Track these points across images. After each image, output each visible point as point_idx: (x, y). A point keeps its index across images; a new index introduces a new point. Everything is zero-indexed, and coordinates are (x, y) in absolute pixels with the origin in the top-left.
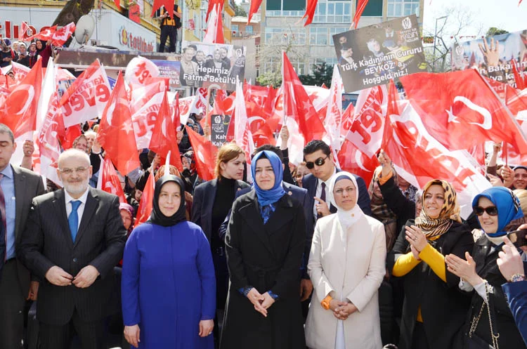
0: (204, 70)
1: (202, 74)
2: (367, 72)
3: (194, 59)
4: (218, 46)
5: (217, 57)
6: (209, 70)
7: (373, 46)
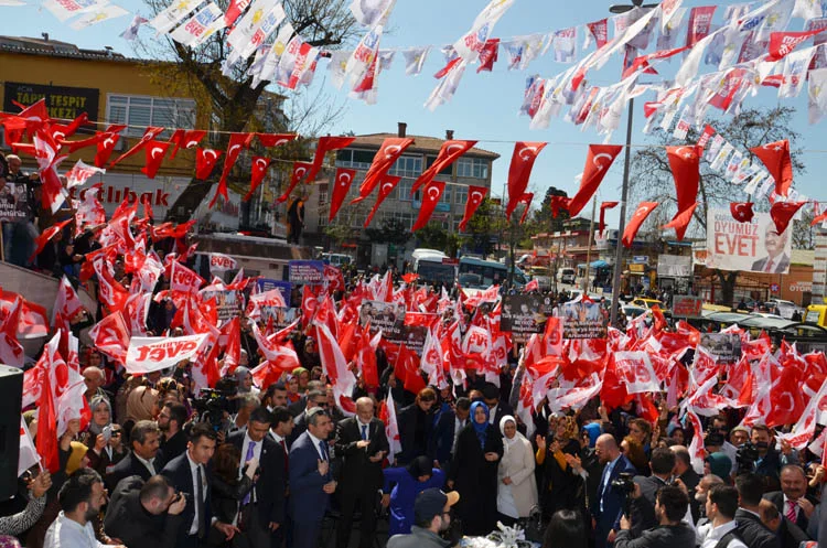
0: (376, 321)
1: (374, 324)
2: (516, 322)
3: (370, 313)
4: (387, 304)
5: (386, 312)
6: (379, 322)
7: (524, 308)
